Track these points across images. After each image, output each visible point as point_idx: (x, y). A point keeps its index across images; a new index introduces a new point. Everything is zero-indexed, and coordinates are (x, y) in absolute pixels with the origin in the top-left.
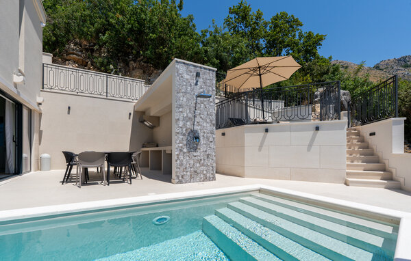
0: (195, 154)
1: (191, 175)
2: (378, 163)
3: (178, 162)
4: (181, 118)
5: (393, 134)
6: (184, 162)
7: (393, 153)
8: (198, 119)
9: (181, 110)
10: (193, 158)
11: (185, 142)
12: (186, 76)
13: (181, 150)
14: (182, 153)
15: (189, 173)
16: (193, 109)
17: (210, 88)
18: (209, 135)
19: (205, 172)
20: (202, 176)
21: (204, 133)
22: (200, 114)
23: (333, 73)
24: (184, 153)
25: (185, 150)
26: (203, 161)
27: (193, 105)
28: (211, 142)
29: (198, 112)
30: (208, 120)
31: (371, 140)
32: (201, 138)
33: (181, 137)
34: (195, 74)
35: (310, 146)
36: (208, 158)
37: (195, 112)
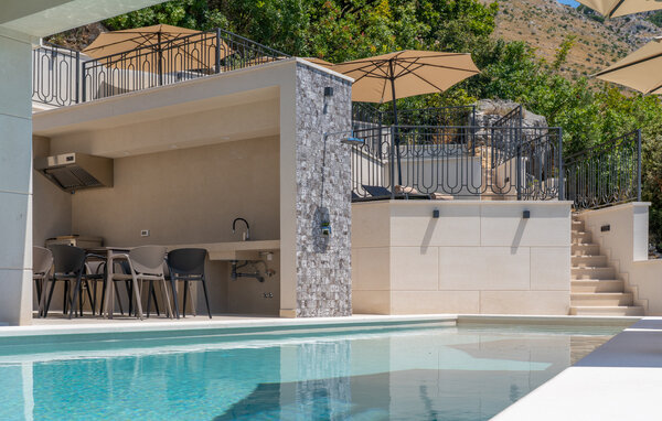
0: (323, 257)
1: (318, 301)
2: (614, 279)
3: (300, 273)
4: (304, 181)
5: (635, 230)
6: (309, 273)
7: (635, 259)
8: (327, 185)
9: (303, 164)
10: (321, 266)
11: (310, 233)
12: (311, 95)
13: (304, 249)
14: (305, 254)
15: (314, 298)
16: (320, 163)
17: (344, 120)
18: (343, 218)
19: (337, 297)
20: (333, 304)
21: (336, 214)
22: (330, 174)
23: (509, 61)
24: (309, 254)
25: (310, 249)
26: (333, 275)
27: (320, 155)
28: (346, 233)
29: (327, 169)
30: (341, 188)
31: (604, 239)
32: (332, 225)
33: (304, 221)
34: (323, 90)
35: (514, 248)
36: (341, 266)
37: (322, 170)
